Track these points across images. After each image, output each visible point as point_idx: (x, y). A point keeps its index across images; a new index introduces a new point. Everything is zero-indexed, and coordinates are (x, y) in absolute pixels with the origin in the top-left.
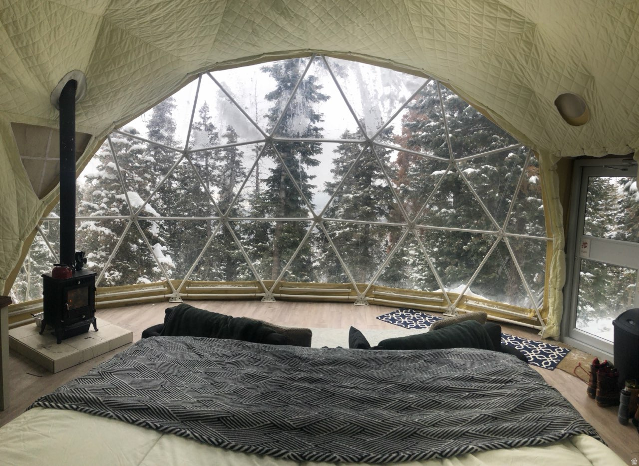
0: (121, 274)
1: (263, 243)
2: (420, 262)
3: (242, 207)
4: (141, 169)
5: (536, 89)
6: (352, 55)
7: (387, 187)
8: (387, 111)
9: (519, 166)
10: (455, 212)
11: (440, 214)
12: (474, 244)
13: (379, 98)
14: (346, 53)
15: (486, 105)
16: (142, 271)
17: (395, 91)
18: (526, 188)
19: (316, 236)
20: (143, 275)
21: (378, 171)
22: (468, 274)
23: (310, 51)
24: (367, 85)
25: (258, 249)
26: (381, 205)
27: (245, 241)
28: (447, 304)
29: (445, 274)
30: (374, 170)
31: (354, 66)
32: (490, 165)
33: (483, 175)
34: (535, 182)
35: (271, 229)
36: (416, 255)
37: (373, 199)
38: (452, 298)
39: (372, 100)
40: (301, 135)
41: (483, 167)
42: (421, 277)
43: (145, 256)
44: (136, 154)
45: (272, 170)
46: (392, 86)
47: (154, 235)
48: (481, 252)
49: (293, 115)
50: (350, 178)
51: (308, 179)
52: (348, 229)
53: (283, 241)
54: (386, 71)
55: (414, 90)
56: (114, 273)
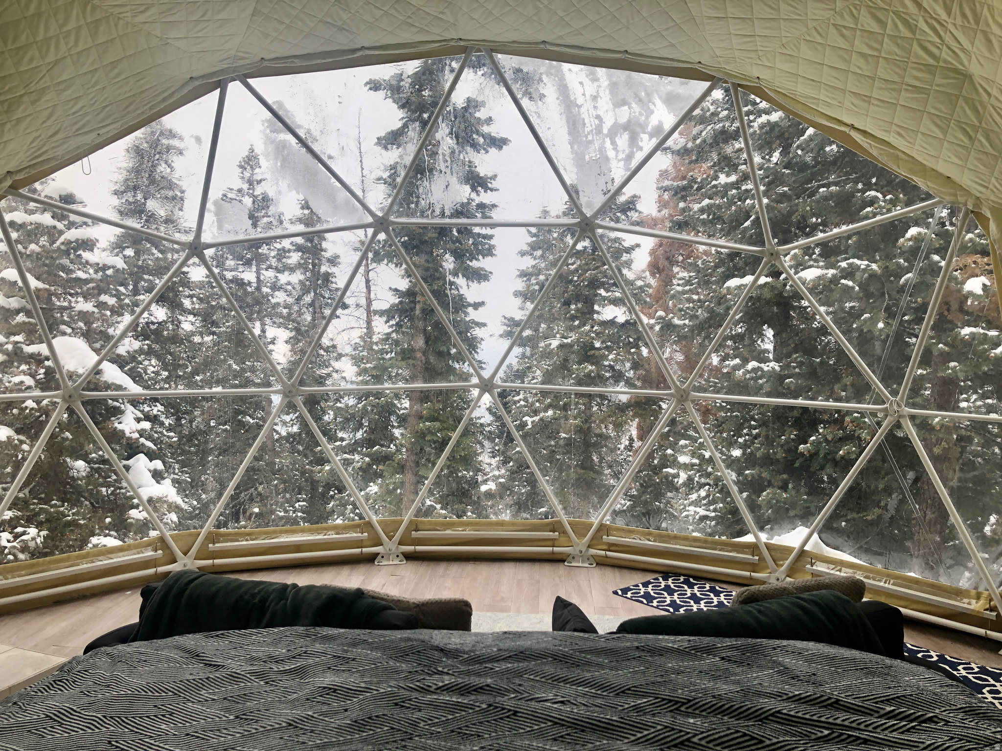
0: (44, 533)
1: (382, 446)
2: (703, 480)
3: (337, 371)
4: (91, 285)
5: (974, 68)
6: (549, 47)
7: (627, 322)
8: (624, 156)
9: (936, 258)
10: (777, 368)
11: (744, 374)
12: (826, 440)
13: (605, 131)
14: (537, 43)
15: (849, 122)
16: (101, 520)
17: (641, 114)
18: (955, 306)
19: (487, 429)
20: (104, 530)
21: (607, 291)
22: (813, 509)
23: (462, 43)
24: (579, 107)
25: (372, 459)
26: (616, 361)
27: (344, 443)
28: (767, 567)
29: (760, 507)
30: (599, 288)
31: (553, 71)
32: (861, 259)
33: (843, 281)
34: (979, 292)
35: (398, 416)
36: (693, 465)
37: (599, 349)
38: (777, 555)
39: (590, 138)
40: (447, 213)
41: (844, 264)
42: (707, 513)
43: (108, 486)
44: (76, 250)
45: (396, 290)
46: (634, 105)
47: (128, 434)
48: (842, 457)
49: (431, 171)
50: (553, 307)
51: (470, 310)
52: (550, 413)
53: (424, 438)
54: (621, 75)
55: (682, 109)
56: (24, 533)
